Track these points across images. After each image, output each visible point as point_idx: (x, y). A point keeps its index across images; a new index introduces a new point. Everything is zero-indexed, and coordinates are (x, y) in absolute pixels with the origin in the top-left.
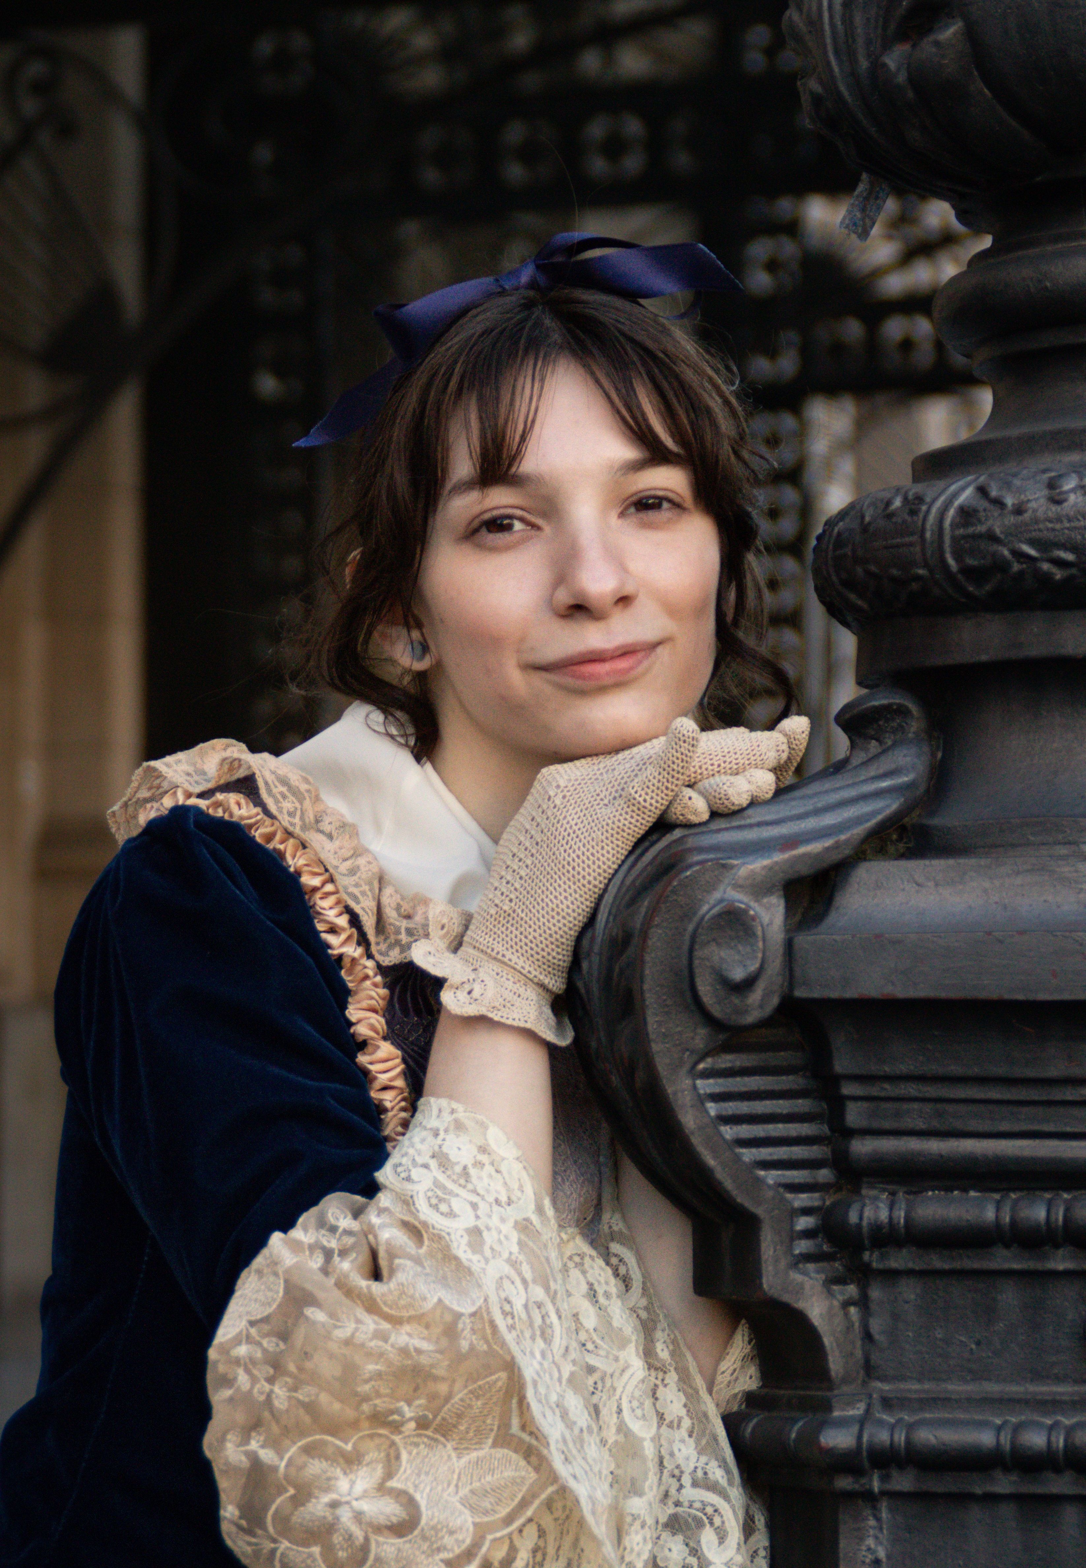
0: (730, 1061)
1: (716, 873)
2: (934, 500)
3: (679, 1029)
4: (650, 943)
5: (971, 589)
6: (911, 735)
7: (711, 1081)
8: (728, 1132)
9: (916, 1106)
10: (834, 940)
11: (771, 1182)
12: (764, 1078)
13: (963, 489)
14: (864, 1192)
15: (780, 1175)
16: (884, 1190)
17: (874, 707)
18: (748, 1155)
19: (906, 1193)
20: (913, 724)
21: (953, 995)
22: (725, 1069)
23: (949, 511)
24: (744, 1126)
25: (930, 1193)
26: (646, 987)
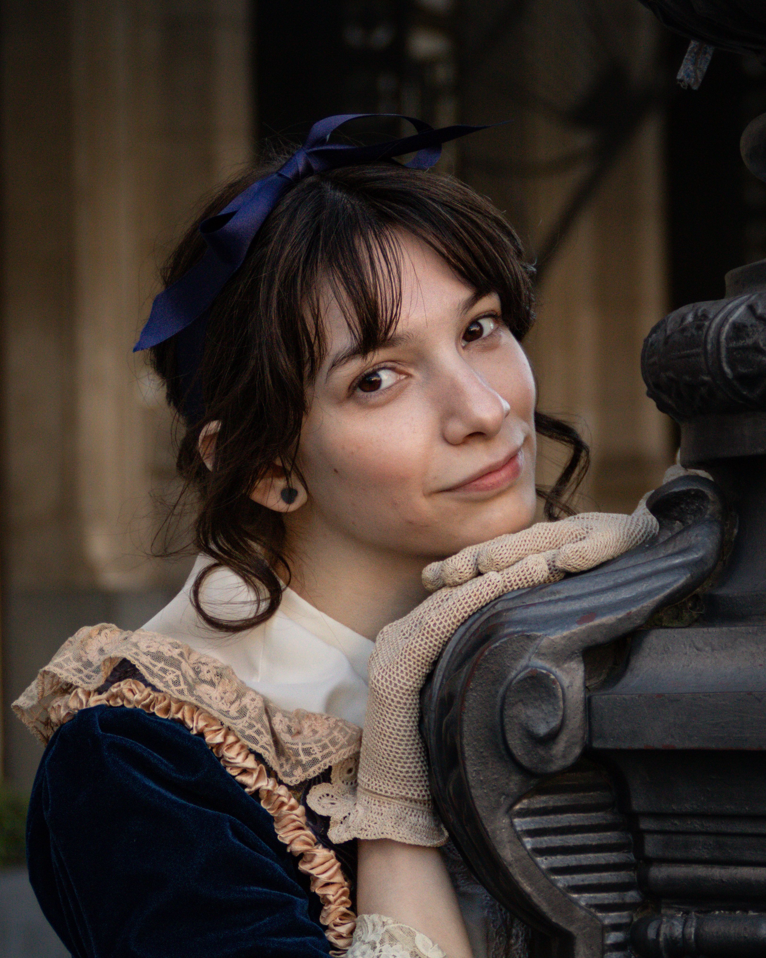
0: (545, 802)
1: (522, 643)
2: (716, 316)
3: (496, 776)
4: (467, 704)
5: (745, 393)
6: (707, 516)
7: (528, 819)
8: (544, 862)
9: (701, 838)
10: (624, 699)
11: (583, 903)
12: (576, 815)
13: (737, 307)
14: (663, 911)
15: (592, 897)
16: (679, 910)
17: (675, 493)
18: (562, 881)
19: (696, 912)
20: (709, 507)
21: (721, 746)
22: (540, 809)
23: (724, 326)
24: (559, 857)
25: (717, 912)
26: (465, 741)
